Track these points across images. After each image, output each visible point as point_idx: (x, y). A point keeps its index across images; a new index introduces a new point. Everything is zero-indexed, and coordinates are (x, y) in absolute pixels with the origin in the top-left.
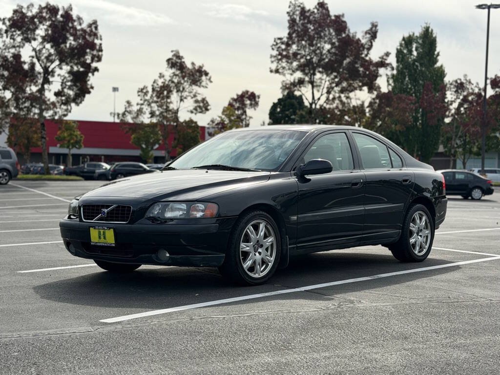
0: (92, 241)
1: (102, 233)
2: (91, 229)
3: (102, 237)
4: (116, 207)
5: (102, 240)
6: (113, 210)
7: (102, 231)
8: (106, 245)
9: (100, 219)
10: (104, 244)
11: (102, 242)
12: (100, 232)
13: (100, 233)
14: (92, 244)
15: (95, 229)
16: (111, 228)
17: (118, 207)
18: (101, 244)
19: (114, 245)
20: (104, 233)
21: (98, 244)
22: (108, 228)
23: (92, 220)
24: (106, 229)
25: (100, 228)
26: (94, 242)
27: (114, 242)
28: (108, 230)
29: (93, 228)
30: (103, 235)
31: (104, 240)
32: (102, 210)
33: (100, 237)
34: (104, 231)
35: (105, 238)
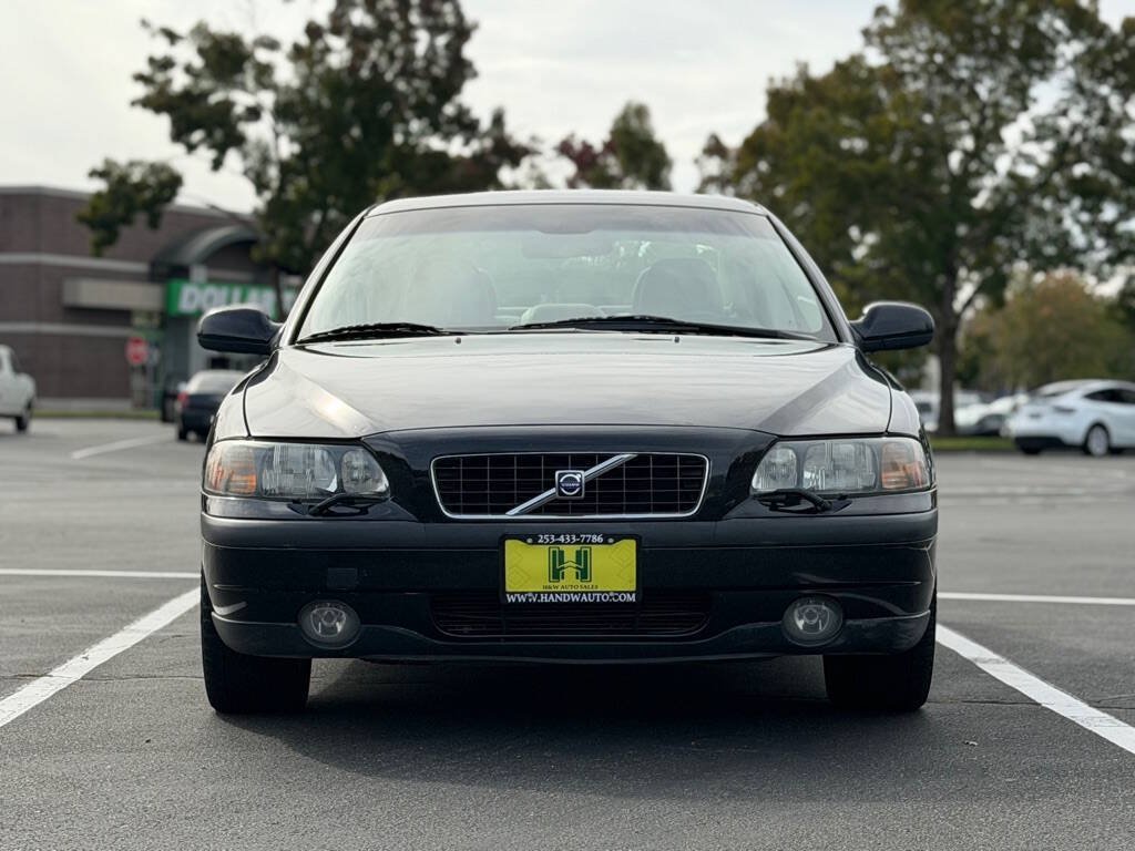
0: (508, 589)
1: (571, 556)
2: (509, 544)
3: (570, 572)
4: (630, 462)
5: (570, 580)
6: (616, 472)
7: (570, 552)
8: (587, 598)
10: (575, 598)
11: (571, 589)
12: (562, 553)
13: (557, 557)
14: (511, 599)
15: (535, 542)
16: (619, 538)
17: (642, 459)
18: (560, 598)
19: (632, 598)
20: (581, 559)
21: (544, 599)
22: (612, 536)
23: (504, 511)
24: (600, 539)
25: (562, 539)
26: (522, 593)
27: (633, 588)
28: (605, 542)
29: (525, 541)
30: (578, 562)
31: (578, 582)
32: (557, 473)
33: (556, 574)
34: (585, 548)
35: (584, 574)
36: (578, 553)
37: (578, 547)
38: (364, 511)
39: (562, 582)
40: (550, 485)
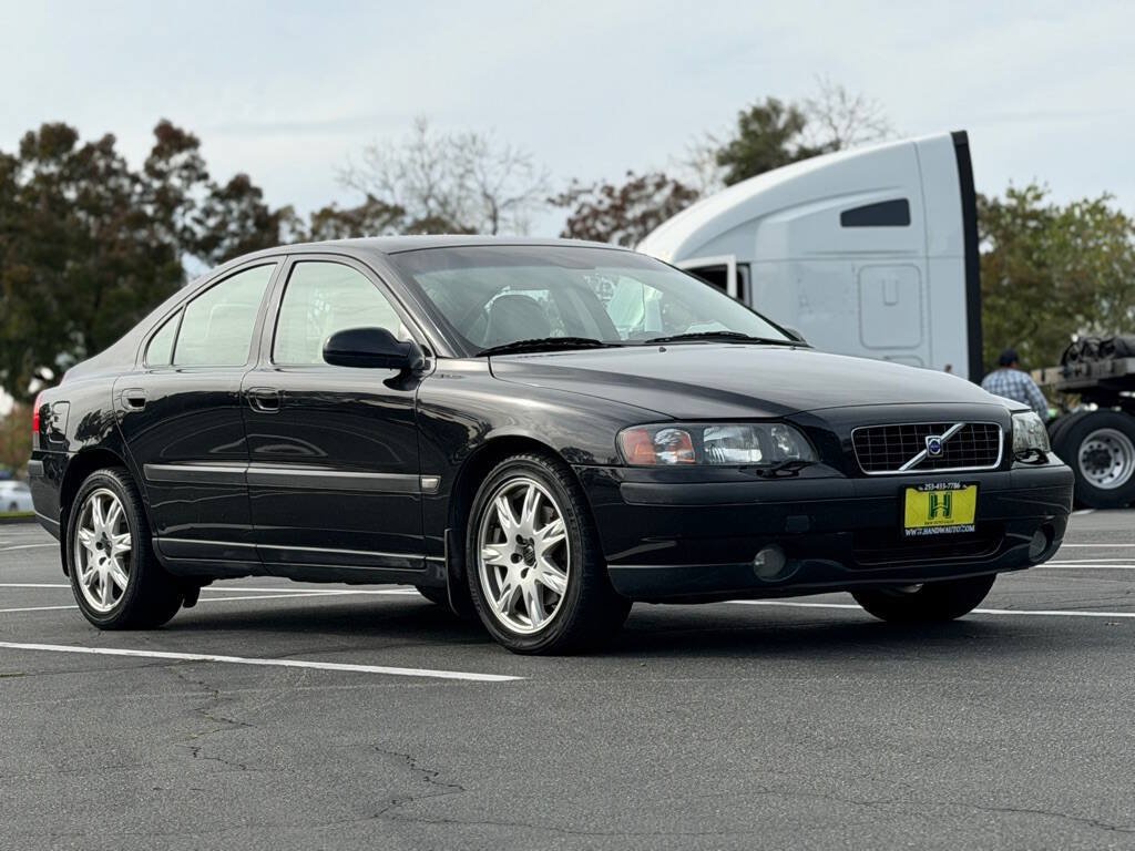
0: (906, 526)
1: (941, 499)
2: (910, 493)
3: (940, 511)
4: (963, 429)
5: (940, 517)
6: (955, 437)
7: (940, 496)
8: (948, 531)
9: (921, 465)
10: (942, 531)
11: (940, 524)
12: (936, 497)
13: (934, 501)
14: (908, 533)
15: (923, 489)
16: (969, 484)
17: (968, 427)
18: (935, 531)
19: (972, 529)
20: (947, 500)
21: (926, 532)
22: (964, 483)
23: (897, 468)
24: (957, 486)
25: (937, 487)
26: (914, 529)
27: (972, 522)
28: (961, 488)
29: (917, 489)
30: (945, 504)
31: (944, 519)
32: (927, 438)
33: (933, 513)
34: (949, 493)
35: (947, 513)
36: (945, 496)
37: (944, 493)
38: (795, 473)
39: (936, 519)
40: (924, 447)
